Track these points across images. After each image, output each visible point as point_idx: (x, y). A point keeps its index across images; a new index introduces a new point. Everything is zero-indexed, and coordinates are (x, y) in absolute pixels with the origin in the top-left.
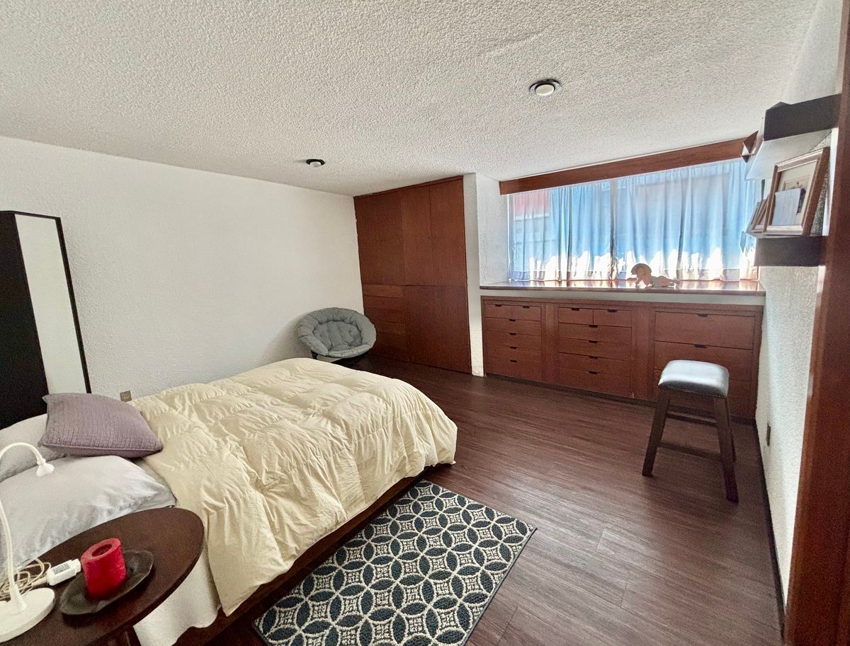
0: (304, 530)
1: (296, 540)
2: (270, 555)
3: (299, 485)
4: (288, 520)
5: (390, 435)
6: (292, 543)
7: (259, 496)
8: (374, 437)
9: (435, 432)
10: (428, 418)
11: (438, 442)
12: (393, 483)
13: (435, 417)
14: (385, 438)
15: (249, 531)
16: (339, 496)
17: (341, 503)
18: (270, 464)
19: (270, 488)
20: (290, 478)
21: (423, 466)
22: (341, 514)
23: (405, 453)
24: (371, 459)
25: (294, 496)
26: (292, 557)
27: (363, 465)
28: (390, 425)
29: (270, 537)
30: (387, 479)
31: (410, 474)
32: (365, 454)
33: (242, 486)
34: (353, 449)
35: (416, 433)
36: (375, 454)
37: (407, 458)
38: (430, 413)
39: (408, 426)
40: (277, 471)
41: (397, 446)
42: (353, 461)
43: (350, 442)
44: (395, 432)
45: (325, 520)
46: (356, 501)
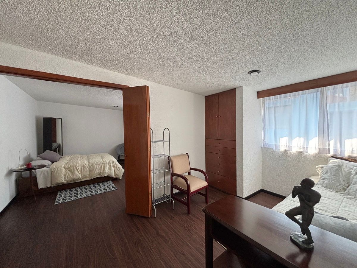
0: (70, 177)
1: (68, 178)
2: (61, 178)
3: (72, 169)
4: (67, 174)
5: (100, 167)
6: (67, 178)
7: (64, 169)
8: (95, 166)
9: (115, 170)
10: (114, 167)
11: (115, 172)
12: (97, 177)
13: (116, 167)
14: (98, 167)
15: (59, 174)
16: (81, 174)
17: (81, 176)
18: (69, 165)
19: (67, 169)
20: (71, 168)
21: (106, 175)
22: (80, 177)
23: (102, 171)
24: (92, 170)
25: (70, 171)
26: (66, 181)
27: (90, 171)
28: (101, 165)
29: (63, 176)
30: (95, 175)
31: (102, 176)
32: (91, 169)
33: (61, 167)
34: (89, 167)
35: (107, 168)
36: (93, 169)
37: (102, 173)
38: (115, 166)
39: (105, 166)
40: (69, 166)
41: (100, 169)
42: (88, 169)
43: (88, 166)
44: (101, 167)
45: (75, 177)
46: (86, 177)
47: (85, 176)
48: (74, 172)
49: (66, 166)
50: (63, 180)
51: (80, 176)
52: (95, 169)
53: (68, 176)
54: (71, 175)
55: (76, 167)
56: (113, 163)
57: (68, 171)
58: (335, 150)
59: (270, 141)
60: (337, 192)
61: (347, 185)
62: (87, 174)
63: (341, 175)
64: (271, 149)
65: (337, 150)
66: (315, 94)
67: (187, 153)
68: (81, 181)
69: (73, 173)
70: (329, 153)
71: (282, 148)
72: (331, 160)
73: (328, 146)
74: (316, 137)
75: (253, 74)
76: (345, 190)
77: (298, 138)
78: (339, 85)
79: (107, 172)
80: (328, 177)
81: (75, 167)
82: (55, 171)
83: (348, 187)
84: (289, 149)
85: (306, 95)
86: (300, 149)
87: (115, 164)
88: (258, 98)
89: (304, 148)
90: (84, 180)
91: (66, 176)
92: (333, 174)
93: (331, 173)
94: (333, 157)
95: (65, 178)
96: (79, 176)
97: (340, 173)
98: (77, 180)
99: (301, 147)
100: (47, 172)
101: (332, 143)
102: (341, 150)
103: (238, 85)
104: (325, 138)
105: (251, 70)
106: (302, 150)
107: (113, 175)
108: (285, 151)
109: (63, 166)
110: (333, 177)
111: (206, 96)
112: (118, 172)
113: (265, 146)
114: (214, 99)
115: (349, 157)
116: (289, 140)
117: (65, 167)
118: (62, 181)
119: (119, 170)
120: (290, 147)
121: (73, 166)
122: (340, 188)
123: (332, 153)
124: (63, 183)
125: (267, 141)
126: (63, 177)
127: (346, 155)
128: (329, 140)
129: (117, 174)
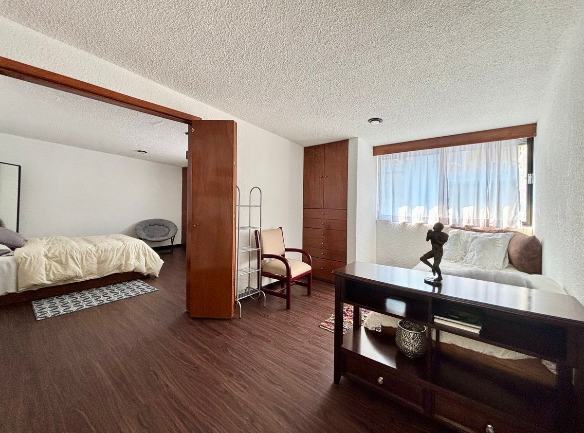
0: (59, 273)
1: (54, 275)
2: (40, 276)
3: (63, 259)
4: (53, 269)
5: (119, 255)
6: (52, 276)
7: (45, 259)
8: (110, 254)
9: (147, 260)
10: (145, 255)
11: (148, 265)
12: (114, 272)
13: (149, 255)
14: (115, 256)
15: (34, 267)
16: (83, 269)
17: (83, 271)
18: (54, 251)
19: (51, 258)
20: (61, 257)
21: (131, 269)
22: (80, 273)
23: (124, 263)
24: (104, 261)
25: (60, 263)
26: (51, 280)
27: (100, 262)
28: (121, 252)
29: (44, 272)
30: (110, 269)
31: (124, 271)
32: (102, 258)
33: (39, 254)
34: (97, 255)
35: (134, 258)
36: (107, 259)
37: (124, 265)
38: (147, 253)
39: (129, 254)
40: (57, 253)
41: (120, 259)
42: (95, 259)
43: (96, 253)
44: (122, 255)
45: (70, 273)
46: (92, 274)
47: (89, 271)
48: (67, 264)
49: (49, 253)
50: (44, 278)
51: (81, 271)
52: (109, 260)
53: (55, 271)
54: (60, 270)
55: (71, 255)
56: (144, 249)
57: (54, 263)
58: (454, 220)
59: (386, 212)
60: (456, 262)
61: (464, 254)
62: (94, 268)
63: (459, 244)
64: (387, 222)
65: (455, 219)
66: (435, 155)
67: (281, 228)
68: (81, 280)
69: (64, 265)
70: (449, 224)
71: (401, 221)
72: (450, 230)
73: (447, 215)
74: (437, 205)
75: (374, 123)
76: (462, 259)
77: (418, 207)
78: (457, 146)
79: (133, 264)
80: (447, 248)
81: (69, 257)
82: (25, 262)
83: (465, 256)
84: (408, 221)
85: (426, 156)
86: (420, 220)
87: (147, 251)
88: (374, 155)
89: (424, 218)
90: (88, 278)
91: (51, 271)
92: (452, 244)
93: (450, 244)
94: (452, 227)
95: (48, 275)
96: (77, 271)
97: (459, 243)
98: (72, 278)
99: (421, 218)
100: (8, 264)
101: (451, 211)
102: (459, 220)
103: (353, 136)
104: (444, 206)
105: (372, 117)
106: (422, 221)
107: (144, 270)
108: (404, 223)
109: (43, 253)
110: (452, 247)
111: (306, 146)
112: (154, 264)
113: (381, 218)
114: (318, 151)
115: (467, 226)
116: (408, 210)
117: (46, 256)
118: (43, 282)
119: (154, 261)
120: (409, 218)
121: (65, 252)
122: (459, 258)
123: (451, 224)
124: (43, 284)
125: (383, 212)
126: (45, 275)
127: (464, 225)
128: (448, 209)
129: (152, 267)
